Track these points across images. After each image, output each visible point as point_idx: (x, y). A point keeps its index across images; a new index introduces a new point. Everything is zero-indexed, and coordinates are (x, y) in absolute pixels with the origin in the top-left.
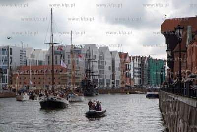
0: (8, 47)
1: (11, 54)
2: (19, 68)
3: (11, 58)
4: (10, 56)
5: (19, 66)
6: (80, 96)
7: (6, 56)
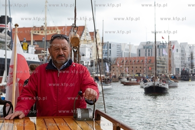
0: (108, 42)
1: (110, 48)
2: (116, 59)
3: (110, 51)
4: (109, 49)
5: (116, 57)
6: (175, 82)
7: (106, 49)
